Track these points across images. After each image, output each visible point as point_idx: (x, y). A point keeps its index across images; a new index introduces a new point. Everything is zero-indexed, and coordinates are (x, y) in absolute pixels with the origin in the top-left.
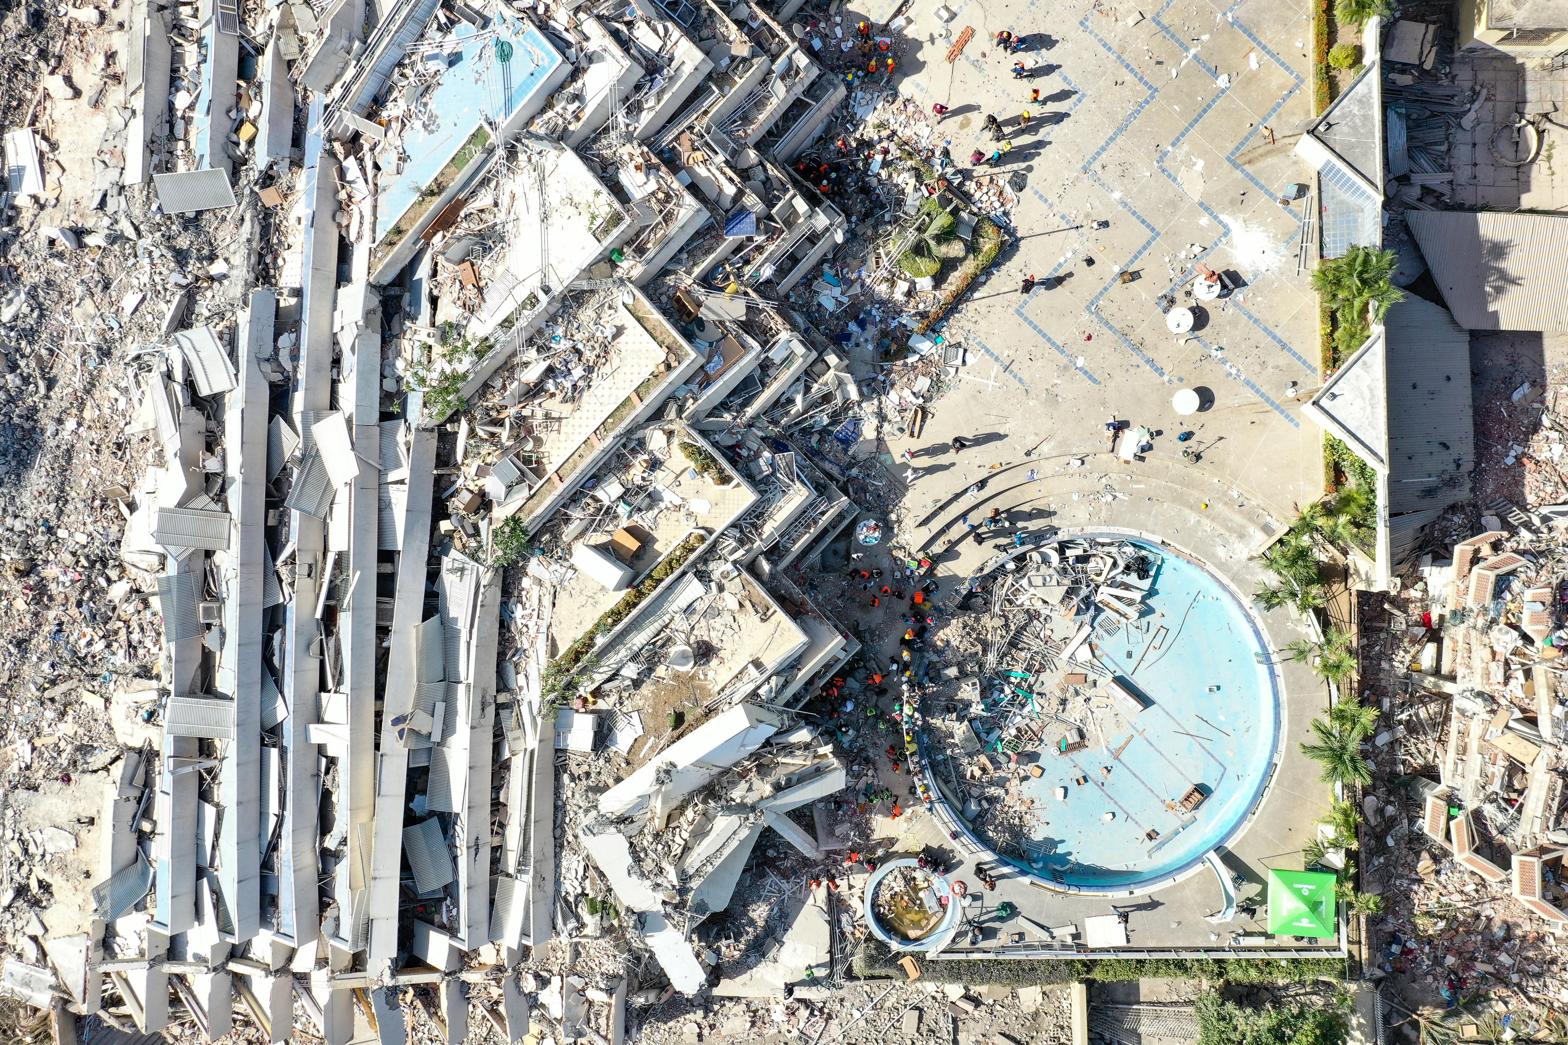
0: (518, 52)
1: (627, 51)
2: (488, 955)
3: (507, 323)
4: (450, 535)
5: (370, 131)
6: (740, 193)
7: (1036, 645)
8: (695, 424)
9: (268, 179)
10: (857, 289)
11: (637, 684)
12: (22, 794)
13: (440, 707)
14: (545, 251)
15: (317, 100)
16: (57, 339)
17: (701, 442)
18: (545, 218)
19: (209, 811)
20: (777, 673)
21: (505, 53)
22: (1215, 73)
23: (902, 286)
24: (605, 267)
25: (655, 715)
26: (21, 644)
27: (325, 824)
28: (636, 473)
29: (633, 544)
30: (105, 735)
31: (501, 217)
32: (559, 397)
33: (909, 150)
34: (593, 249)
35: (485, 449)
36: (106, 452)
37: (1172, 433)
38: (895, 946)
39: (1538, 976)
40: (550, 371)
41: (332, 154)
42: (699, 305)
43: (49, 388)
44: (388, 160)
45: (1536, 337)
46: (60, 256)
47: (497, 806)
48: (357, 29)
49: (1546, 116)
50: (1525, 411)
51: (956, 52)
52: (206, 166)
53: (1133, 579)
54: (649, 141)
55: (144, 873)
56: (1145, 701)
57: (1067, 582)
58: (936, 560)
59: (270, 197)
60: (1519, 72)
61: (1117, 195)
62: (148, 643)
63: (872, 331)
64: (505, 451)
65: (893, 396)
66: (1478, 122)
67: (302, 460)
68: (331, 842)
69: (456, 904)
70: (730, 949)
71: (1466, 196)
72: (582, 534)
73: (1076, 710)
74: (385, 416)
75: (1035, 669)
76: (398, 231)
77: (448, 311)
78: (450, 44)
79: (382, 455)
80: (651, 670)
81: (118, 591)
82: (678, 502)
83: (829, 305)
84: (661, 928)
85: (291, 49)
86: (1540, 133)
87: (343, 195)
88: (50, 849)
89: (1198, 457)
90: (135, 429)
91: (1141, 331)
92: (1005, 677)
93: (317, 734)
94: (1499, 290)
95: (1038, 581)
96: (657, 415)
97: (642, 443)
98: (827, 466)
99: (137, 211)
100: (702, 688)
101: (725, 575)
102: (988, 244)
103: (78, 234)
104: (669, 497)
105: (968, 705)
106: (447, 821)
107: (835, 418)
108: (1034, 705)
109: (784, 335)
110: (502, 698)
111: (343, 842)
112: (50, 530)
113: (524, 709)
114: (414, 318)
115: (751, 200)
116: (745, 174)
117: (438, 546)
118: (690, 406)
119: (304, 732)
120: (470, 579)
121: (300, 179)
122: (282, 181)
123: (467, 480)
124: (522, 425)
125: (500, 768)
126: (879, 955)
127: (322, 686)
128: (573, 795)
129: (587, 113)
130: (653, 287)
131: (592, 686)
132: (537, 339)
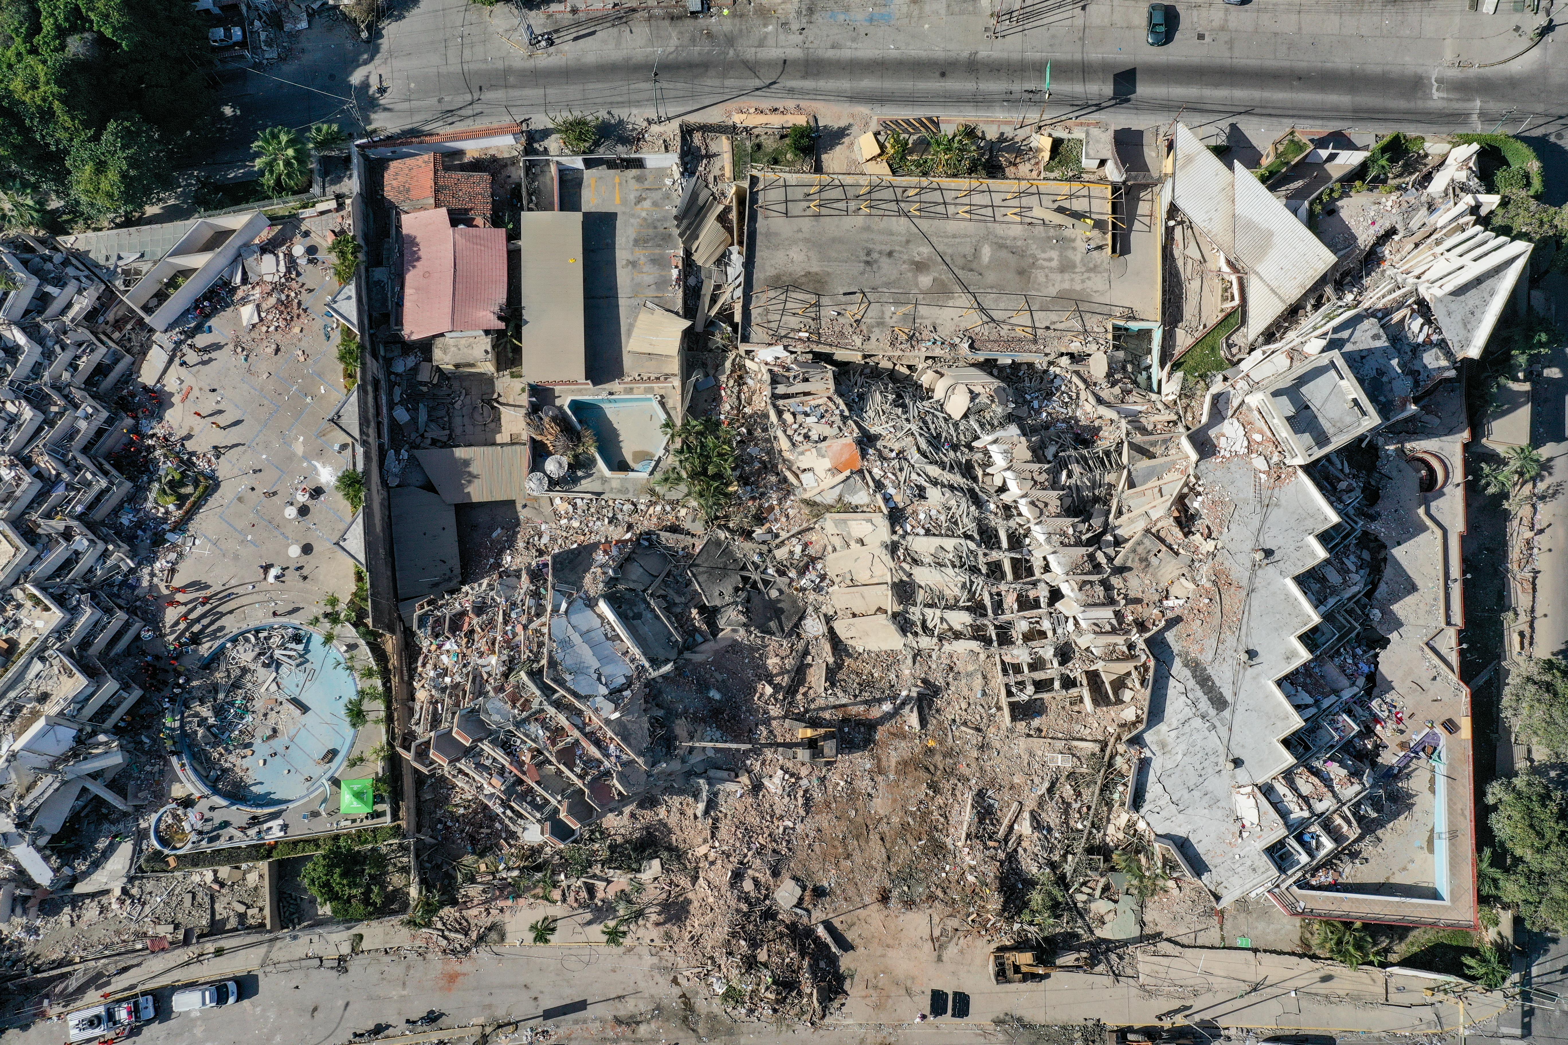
6: (59, 474)
7: (248, 686)
8: (37, 585)
10: (140, 513)
17: (38, 594)
20: (75, 703)
22: (305, 396)
23: (162, 510)
28: (10, 612)
29: (5, 646)
37: (292, 567)
38: (166, 851)
42: (39, 527)
45: (508, 503)
49: (496, 400)
50: (499, 542)
51: (185, 398)
53: (293, 645)
54: (16, 454)
57: (257, 650)
58: (183, 644)
60: (482, 380)
61: (264, 457)
63: (149, 533)
65: (158, 564)
66: (463, 405)
70: (80, 866)
71: (459, 440)
73: (272, 718)
75: (249, 698)
82: (29, 623)
83: (126, 523)
84: (18, 843)
86: (493, 408)
89: (305, 578)
91: (277, 519)
92: (233, 704)
94: (469, 482)
95: (242, 651)
96: (17, 582)
97: (11, 597)
98: (119, 601)
101: (52, 657)
102: (203, 486)
104: (26, 622)
105: (204, 718)
107: (126, 577)
108: (249, 718)
109: (78, 538)
115: (66, 476)
116: (67, 464)
118: (31, 575)
126: (155, 856)
130: (18, 521)
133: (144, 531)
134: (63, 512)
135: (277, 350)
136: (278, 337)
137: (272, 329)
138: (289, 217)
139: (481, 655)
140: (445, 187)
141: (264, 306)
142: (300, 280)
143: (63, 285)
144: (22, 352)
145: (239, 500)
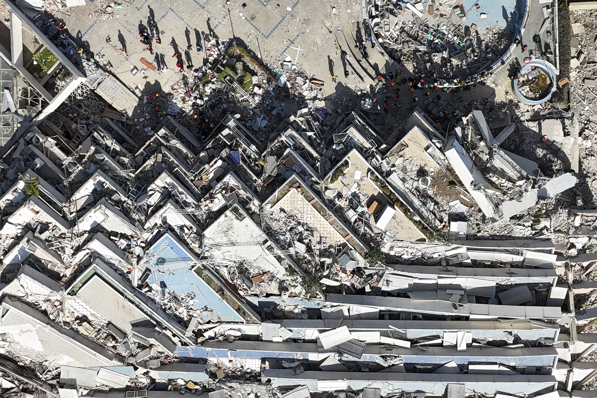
0: (162, 255)
1: (161, 207)
2: (560, 271)
3: (279, 259)
4: (371, 288)
5: (192, 326)
6: (221, 158)
7: (416, 28)
8: (322, 178)
9: (213, 375)
10: (257, 110)
11: (436, 203)
13: (448, 291)
15: (179, 351)
17: (330, 174)
18: (233, 244)
20: (431, 139)
21: (162, 261)
23: (256, 89)
24: (255, 216)
25: (450, 195)
27: (502, 344)
28: (342, 203)
29: (375, 204)
31: (232, 264)
32: (311, 237)
33: (195, 87)
34: (248, 220)
35: (333, 270)
38: (554, 89)
40: (300, 240)
41: (202, 343)
42: (270, 176)
44: (206, 316)
47: (493, 265)
48: (149, 330)
51: (151, 66)
54: (198, 198)
57: (387, 14)
59: (221, 375)
63: (276, 103)
64: (335, 261)
65: (305, 93)
67: (341, 354)
68: (510, 340)
69: (537, 284)
70: (557, 165)
72: (370, 228)
73: (445, 10)
74: (319, 317)
75: (426, 28)
76: (238, 310)
77: (273, 288)
78: (156, 287)
79: (337, 318)
80: (430, 197)
82: (356, 185)
83: (265, 123)
84: (545, 190)
85: (156, 363)
87: (221, 338)
92: (430, 42)
93: (462, 347)
95: (387, 27)
96: (319, 194)
97: (330, 201)
98: (338, 122)
100: (438, 173)
101: (388, 163)
102: (238, 51)
104: (354, 189)
105: (443, 58)
106: (500, 288)
107: (316, 119)
108: (443, 29)
109: (283, 138)
110: (444, 263)
111: (510, 333)
113: (449, 254)
114: (276, 305)
115: (224, 154)
116: (211, 157)
117: (377, 292)
118: (315, 179)
119: (462, 353)
120: (391, 278)
121: (213, 360)
122: (213, 369)
123: (346, 280)
124: (323, 253)
125: (476, 264)
126: (558, 96)
127: (441, 345)
128: (487, 230)
129: (188, 223)
130: (262, 197)
131: (438, 223)
132: (285, 246)
133: (273, 108)
134: (255, 160)
143: (34, 156)
144: (101, 184)
145: (253, 18)
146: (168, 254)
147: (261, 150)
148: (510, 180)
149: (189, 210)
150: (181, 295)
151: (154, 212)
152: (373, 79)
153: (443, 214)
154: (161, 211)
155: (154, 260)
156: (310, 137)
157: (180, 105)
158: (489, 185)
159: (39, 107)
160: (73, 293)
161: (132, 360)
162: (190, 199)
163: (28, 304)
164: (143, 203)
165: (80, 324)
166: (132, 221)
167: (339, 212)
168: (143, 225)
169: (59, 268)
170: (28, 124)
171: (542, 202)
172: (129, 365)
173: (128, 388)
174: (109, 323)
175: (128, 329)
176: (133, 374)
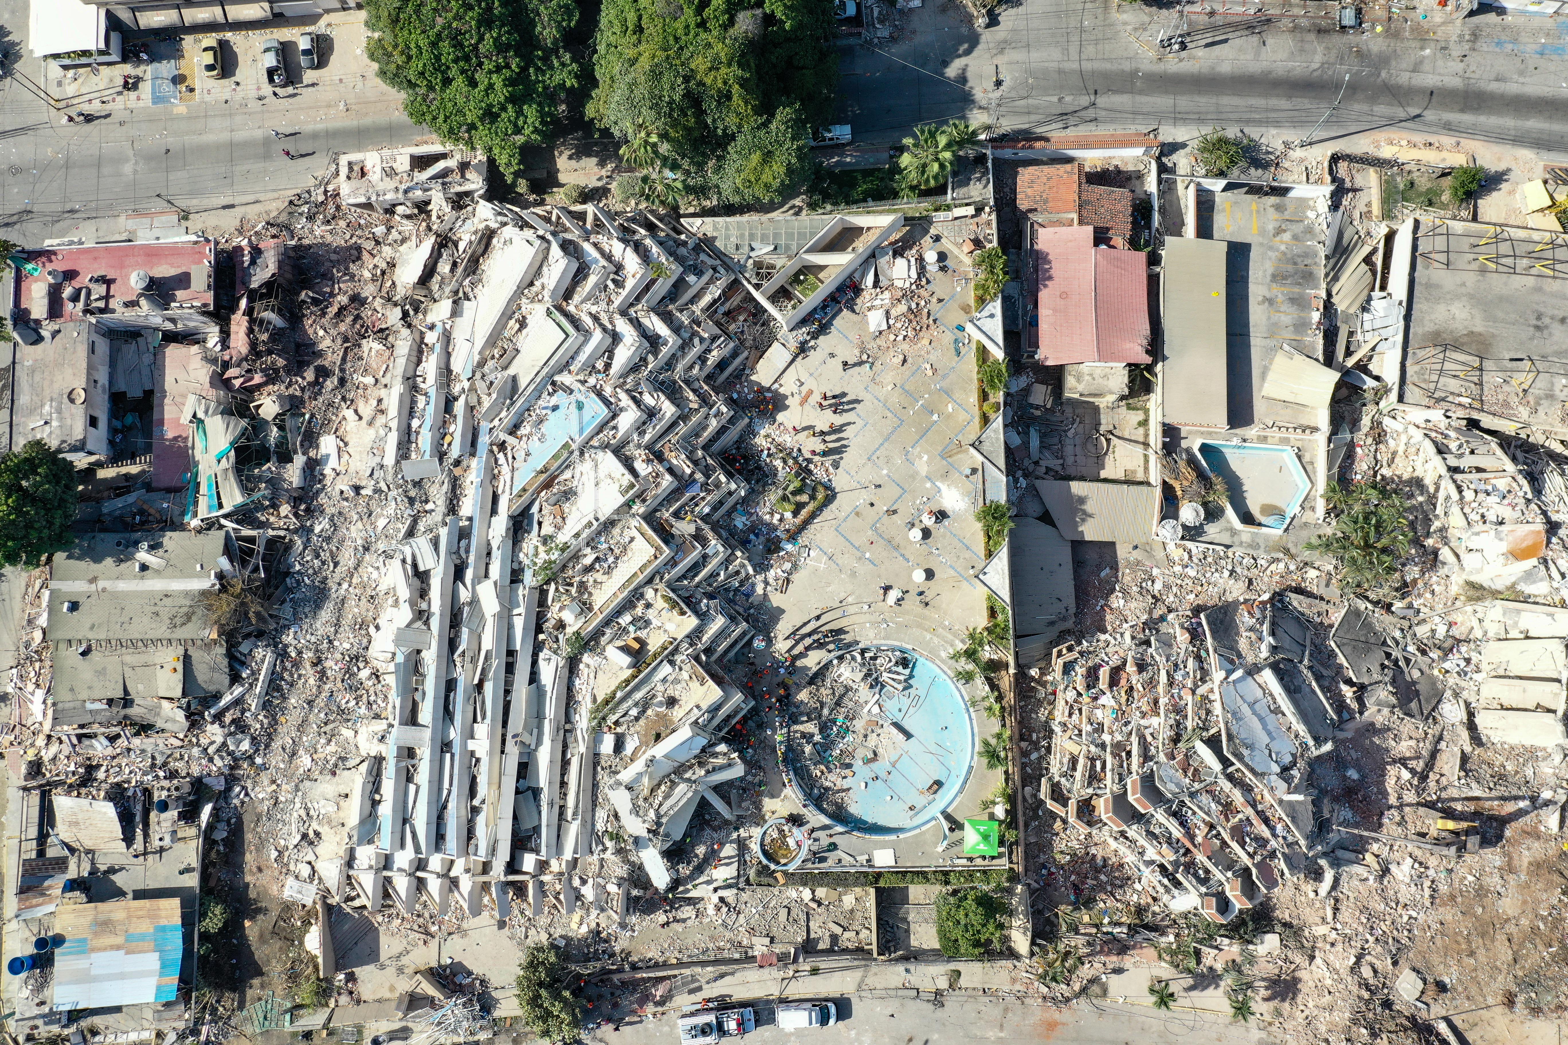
0: (586, 407)
1: (639, 406)
2: (555, 866)
3: (577, 535)
4: (543, 642)
5: (511, 440)
6: (693, 473)
7: (851, 705)
8: (670, 585)
9: (457, 463)
10: (754, 518)
11: (637, 719)
12: (307, 783)
13: (535, 731)
14: (596, 500)
15: (485, 426)
16: (342, 542)
17: (672, 595)
18: (597, 484)
19: (412, 788)
20: (708, 711)
21: (580, 406)
22: (932, 413)
23: (777, 517)
24: (626, 508)
25: (645, 735)
26: (310, 703)
27: (473, 793)
28: (639, 610)
29: (636, 646)
30: (354, 751)
31: (575, 483)
32: (601, 572)
33: (780, 448)
34: (621, 500)
35: (564, 597)
36: (364, 600)
37: (913, 592)
38: (773, 867)
39: (1121, 887)
40: (597, 559)
41: (492, 451)
42: (672, 527)
43: (335, 566)
44: (520, 455)
45: (1112, 544)
46: (346, 499)
47: (563, 784)
48: (508, 393)
49: (1111, 432)
50: (1108, 582)
51: (804, 401)
52: (427, 456)
53: (900, 669)
54: (649, 447)
55: (375, 823)
56: (908, 735)
57: (865, 670)
58: (795, 658)
59: (457, 471)
60: (1096, 409)
61: (885, 472)
62: (379, 702)
63: (762, 539)
64: (574, 599)
65: (772, 572)
66: (1076, 434)
67: (470, 604)
68: (476, 802)
69: (540, 837)
70: (684, 870)
71: (1071, 471)
72: (610, 641)
73: (872, 740)
74: (513, 582)
75: (851, 717)
76: (524, 490)
77: (547, 529)
78: (554, 401)
79: (510, 601)
80: (644, 711)
81: (364, 674)
82: (660, 625)
83: (740, 526)
84: (647, 847)
85: (473, 401)
86: (1108, 441)
87: (496, 471)
88: (323, 811)
89: (927, 604)
90: (382, 588)
91: (898, 540)
92: (834, 722)
93: (471, 745)
94: (1083, 520)
95: (850, 670)
96: (650, 581)
97: (642, 595)
98: (737, 608)
99: (390, 478)
100: (670, 720)
101: (682, 662)
102: (820, 496)
103: (357, 489)
104: (655, 622)
105: (812, 735)
106: (536, 792)
107: (742, 583)
108: (849, 738)
109: (713, 542)
110: (568, 727)
111: (483, 802)
112: (330, 642)
113: (579, 732)
114: (529, 532)
115: (699, 476)
116: (696, 463)
117: (538, 648)
118: (667, 576)
119: (464, 745)
120: (553, 664)
121: (474, 463)
122: (464, 464)
123: (554, 613)
124: (582, 586)
125: (565, 764)
126: (764, 871)
127: (475, 720)
128: (604, 779)
129: (619, 436)
130: (649, 518)
131: (613, 718)
132: (591, 543)
133: (757, 535)
134: (692, 512)
135: (905, 361)
136: (905, 346)
137: (900, 338)
138: (920, 218)
139: (1144, 715)
140: (1087, 202)
141: (894, 313)
142: (930, 287)
143: (699, 273)
144: (665, 343)
145: (857, 514)
146: (587, 413)
147: (705, 518)
148: (660, 805)
149: (635, 437)
150: (544, 428)
151: (634, 398)
152: (789, 651)
153: (625, 727)
154: (633, 406)
155: (581, 398)
156: (718, 574)
157: (763, 432)
158: (655, 782)
159: (755, 281)
160: (549, 313)
161: (478, 375)
162: (647, 437)
163: (541, 267)
164: (643, 387)
165: (518, 321)
166: (624, 375)
167: (628, 605)
168: (621, 386)
169: (577, 298)
170: (737, 269)
171: (631, 840)
172: (474, 373)
173: (449, 371)
174: (518, 351)
175: (511, 371)
176: (464, 377)
